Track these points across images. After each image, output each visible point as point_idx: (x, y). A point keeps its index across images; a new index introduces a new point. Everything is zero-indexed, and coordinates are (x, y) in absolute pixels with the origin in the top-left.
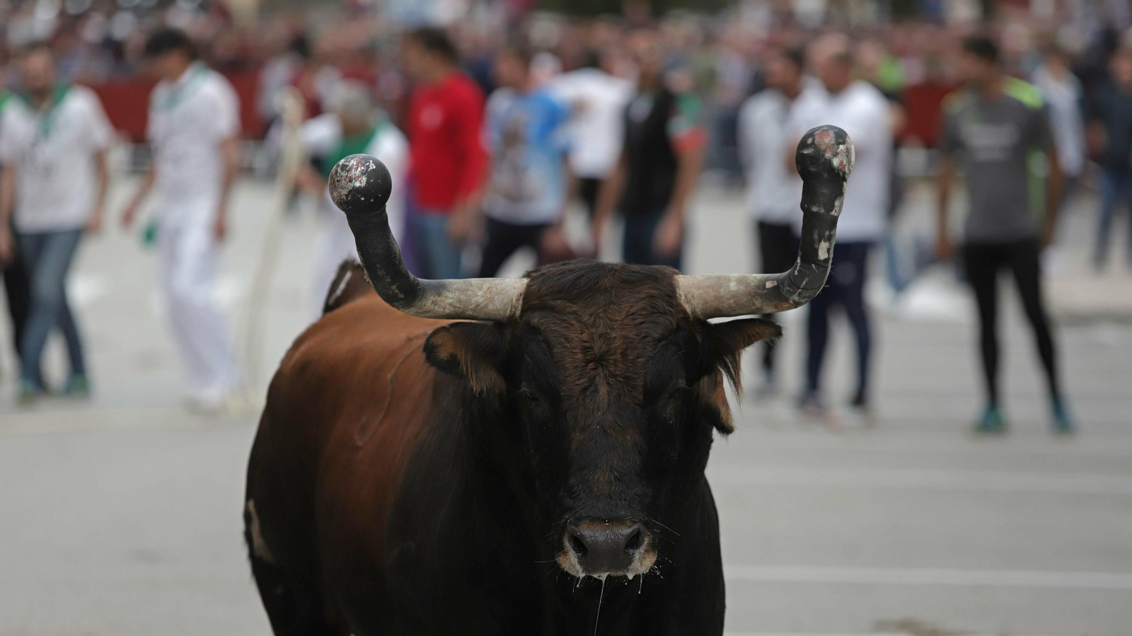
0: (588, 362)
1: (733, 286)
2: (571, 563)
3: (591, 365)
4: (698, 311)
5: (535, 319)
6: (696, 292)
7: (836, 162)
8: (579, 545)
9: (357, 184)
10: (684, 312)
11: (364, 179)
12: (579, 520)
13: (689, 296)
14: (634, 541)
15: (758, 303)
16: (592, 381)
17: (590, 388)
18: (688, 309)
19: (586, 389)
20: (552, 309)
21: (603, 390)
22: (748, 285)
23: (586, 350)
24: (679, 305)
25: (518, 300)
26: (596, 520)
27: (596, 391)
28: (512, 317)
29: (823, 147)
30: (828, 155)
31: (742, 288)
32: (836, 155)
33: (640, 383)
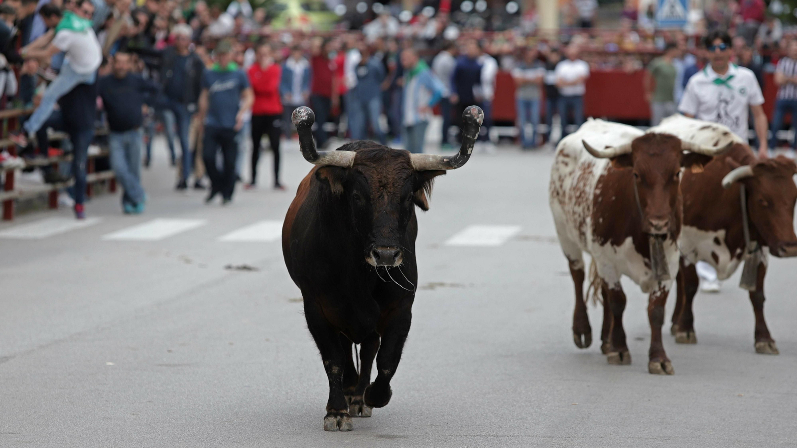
0: (381, 187)
1: (431, 159)
2: (373, 261)
3: (382, 188)
4: (417, 168)
5: (360, 169)
6: (417, 161)
7: (478, 120)
8: (376, 255)
9: (304, 119)
10: (413, 168)
11: (307, 117)
12: (377, 247)
13: (415, 162)
14: (396, 255)
15: (440, 166)
16: (382, 193)
17: (381, 196)
18: (414, 166)
19: (380, 197)
20: (366, 165)
21: (386, 197)
22: (437, 159)
23: (380, 182)
24: (411, 166)
25: (352, 160)
26: (384, 246)
27: (383, 198)
28: (349, 166)
29: (474, 115)
30: (475, 118)
31: (434, 160)
32: (478, 118)
33: (399, 195)
